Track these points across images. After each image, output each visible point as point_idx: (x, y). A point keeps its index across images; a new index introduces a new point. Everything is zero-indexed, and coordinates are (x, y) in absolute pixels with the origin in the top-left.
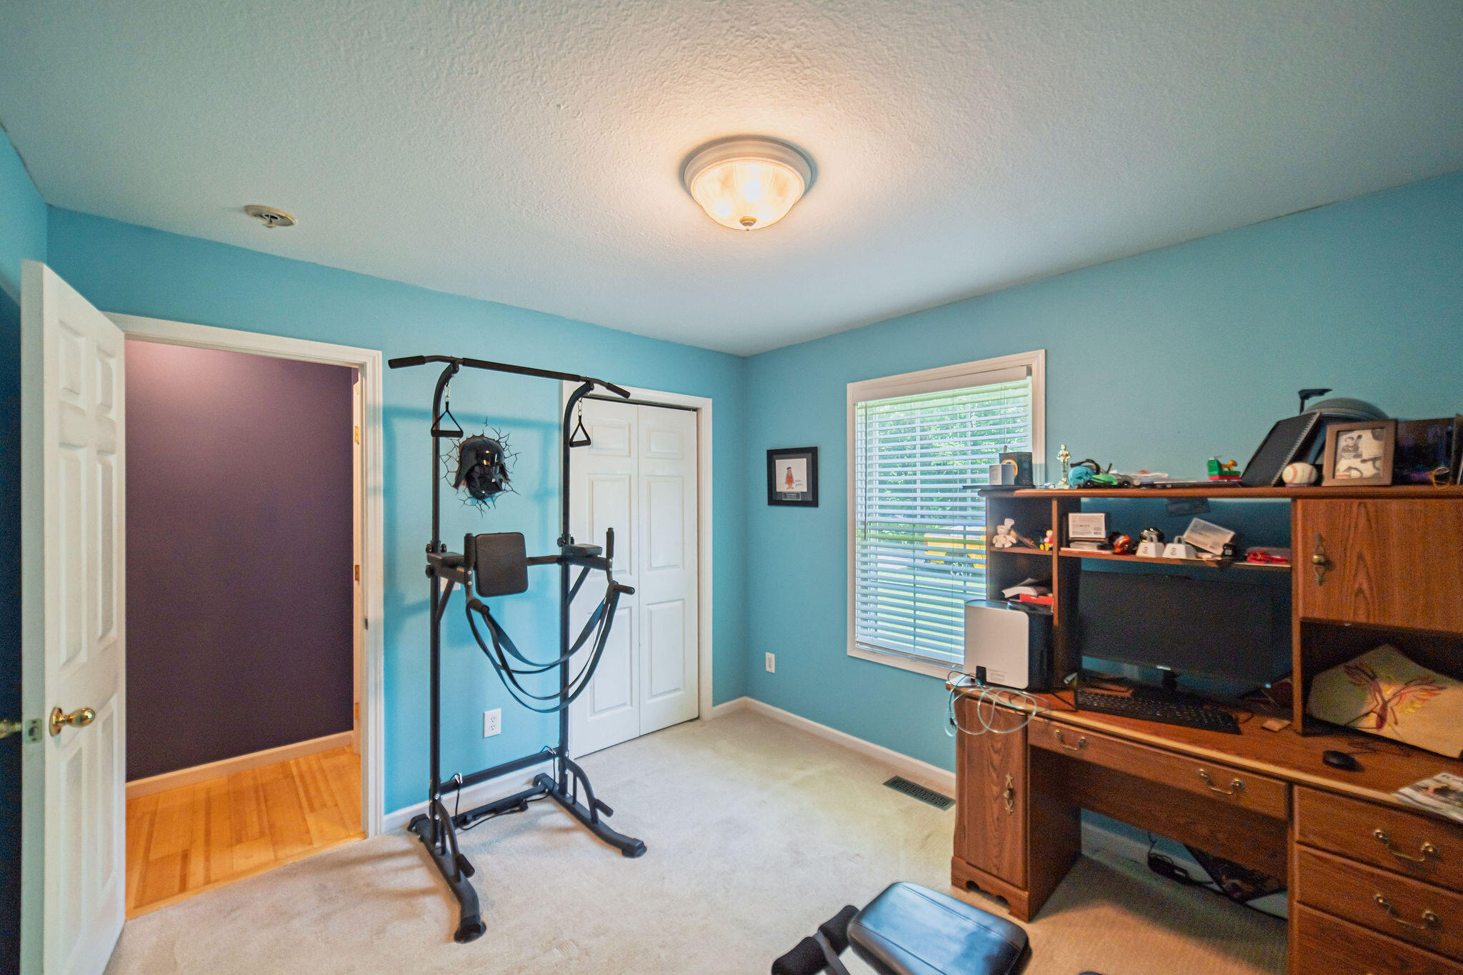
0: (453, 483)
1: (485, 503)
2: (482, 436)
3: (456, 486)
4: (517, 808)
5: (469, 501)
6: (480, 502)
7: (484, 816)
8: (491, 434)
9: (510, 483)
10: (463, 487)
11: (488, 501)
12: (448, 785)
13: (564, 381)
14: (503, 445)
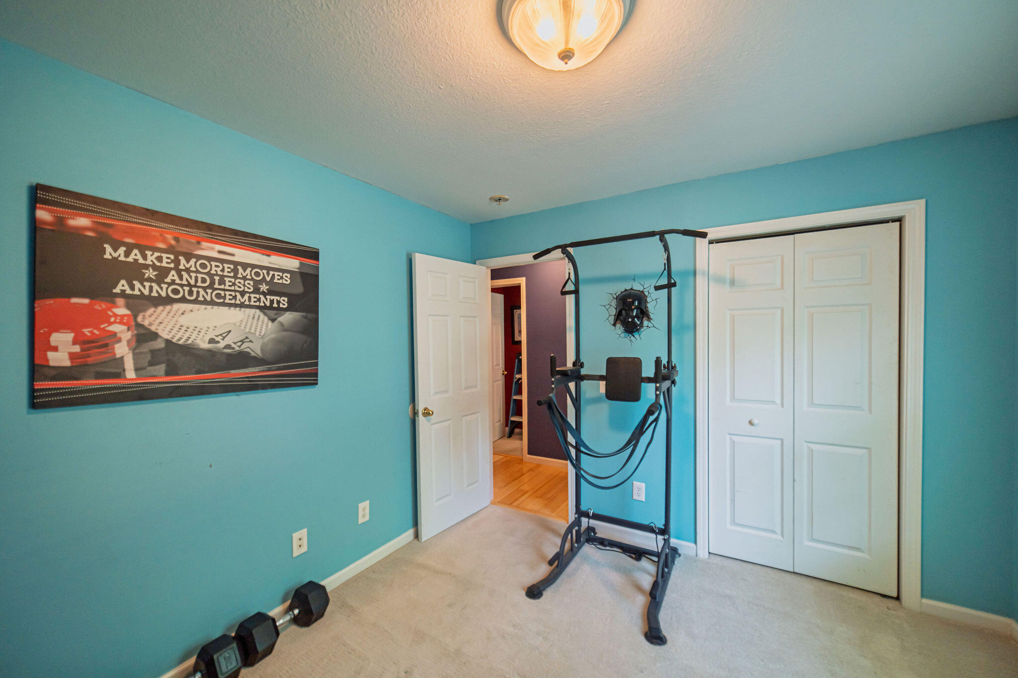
0: (612, 323)
1: (634, 336)
2: (632, 289)
3: (614, 325)
4: (634, 556)
5: (623, 335)
6: (630, 335)
7: (617, 548)
8: (637, 287)
9: (651, 321)
10: (618, 325)
11: (636, 334)
12: (584, 513)
13: (697, 238)
14: (646, 294)
